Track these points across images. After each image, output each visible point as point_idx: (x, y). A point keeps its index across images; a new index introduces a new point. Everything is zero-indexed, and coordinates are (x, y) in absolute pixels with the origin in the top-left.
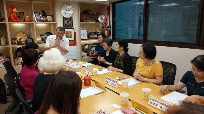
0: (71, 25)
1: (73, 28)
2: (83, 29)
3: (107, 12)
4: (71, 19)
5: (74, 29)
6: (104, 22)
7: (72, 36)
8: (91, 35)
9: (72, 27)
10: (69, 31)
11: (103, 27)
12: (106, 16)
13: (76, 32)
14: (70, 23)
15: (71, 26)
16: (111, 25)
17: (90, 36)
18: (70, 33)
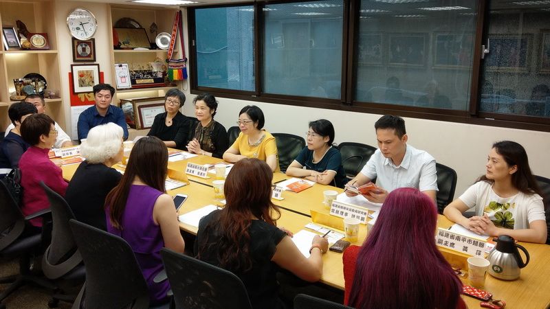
0: (92, 56)
1: (95, 63)
2: (121, 66)
3: (176, 25)
4: (91, 43)
5: (98, 65)
6: (171, 50)
7: (93, 82)
8: (139, 78)
9: (95, 60)
10: (87, 71)
11: (167, 61)
12: (174, 35)
13: (103, 73)
14: (88, 51)
15: (92, 58)
16: (187, 56)
17: (138, 82)
18: (89, 74)
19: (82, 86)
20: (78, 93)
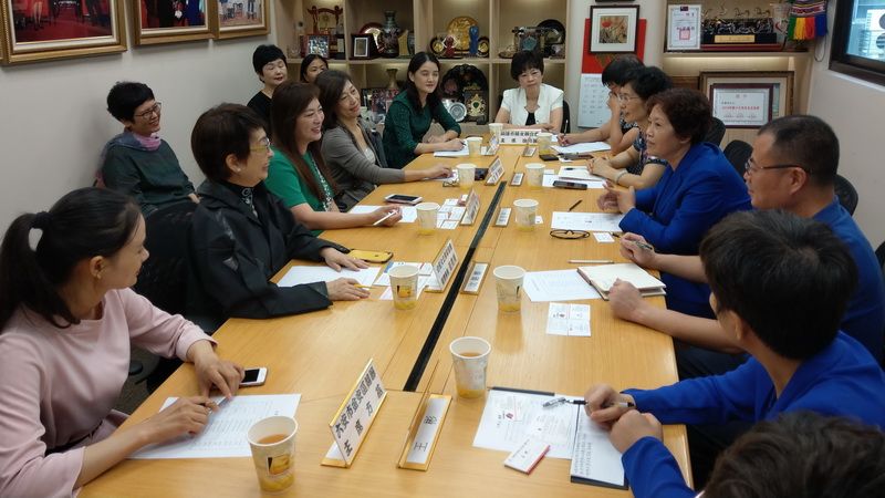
1: (634, 3)
2: (686, 9)
5: (637, 7)
7: (625, 36)
8: (724, 32)
10: (617, 18)
13: (645, 21)
18: (620, 23)
19: (604, 42)
20: (595, 53)
